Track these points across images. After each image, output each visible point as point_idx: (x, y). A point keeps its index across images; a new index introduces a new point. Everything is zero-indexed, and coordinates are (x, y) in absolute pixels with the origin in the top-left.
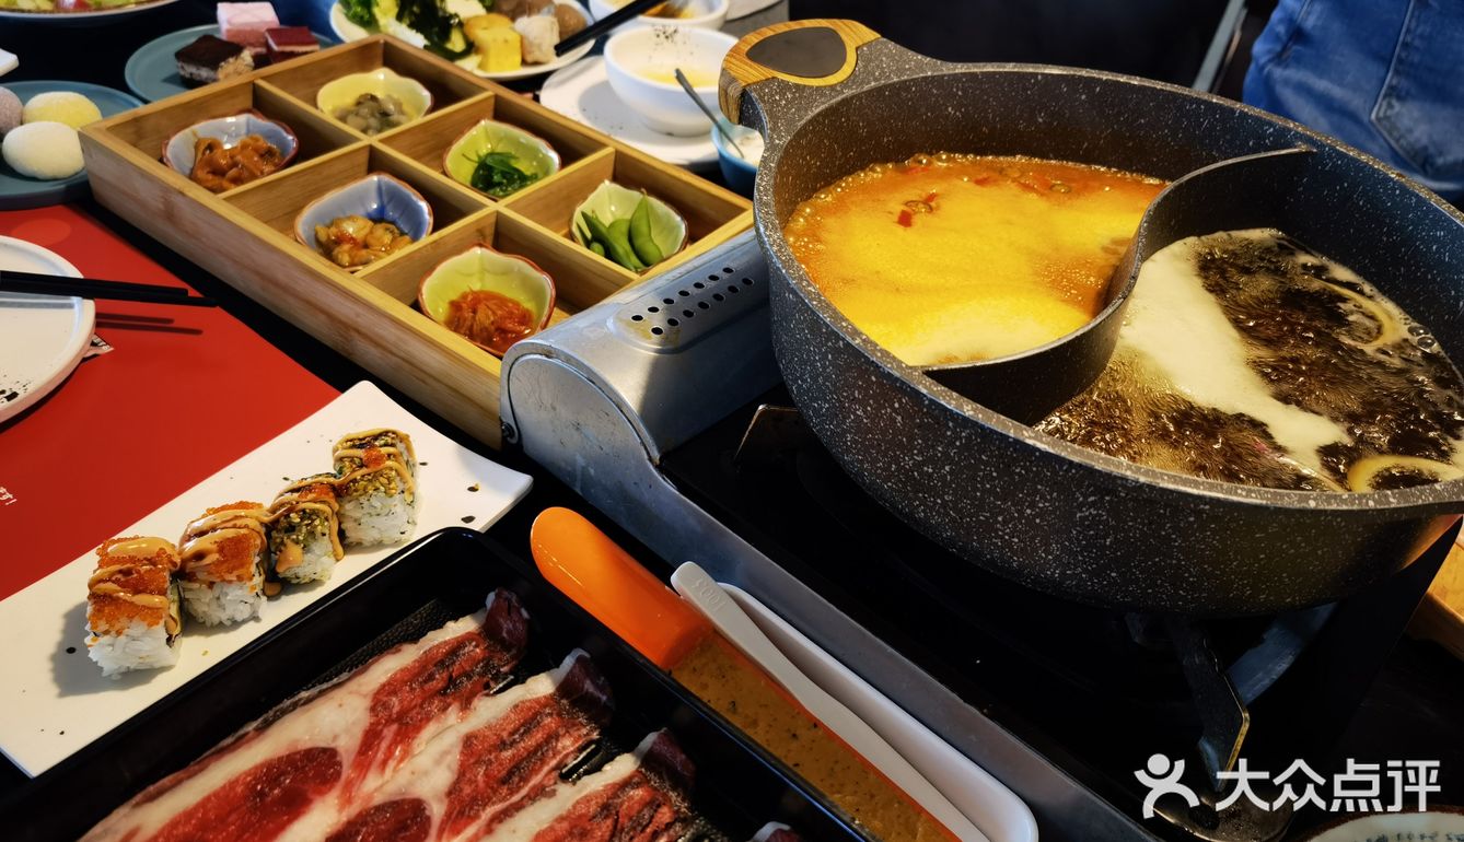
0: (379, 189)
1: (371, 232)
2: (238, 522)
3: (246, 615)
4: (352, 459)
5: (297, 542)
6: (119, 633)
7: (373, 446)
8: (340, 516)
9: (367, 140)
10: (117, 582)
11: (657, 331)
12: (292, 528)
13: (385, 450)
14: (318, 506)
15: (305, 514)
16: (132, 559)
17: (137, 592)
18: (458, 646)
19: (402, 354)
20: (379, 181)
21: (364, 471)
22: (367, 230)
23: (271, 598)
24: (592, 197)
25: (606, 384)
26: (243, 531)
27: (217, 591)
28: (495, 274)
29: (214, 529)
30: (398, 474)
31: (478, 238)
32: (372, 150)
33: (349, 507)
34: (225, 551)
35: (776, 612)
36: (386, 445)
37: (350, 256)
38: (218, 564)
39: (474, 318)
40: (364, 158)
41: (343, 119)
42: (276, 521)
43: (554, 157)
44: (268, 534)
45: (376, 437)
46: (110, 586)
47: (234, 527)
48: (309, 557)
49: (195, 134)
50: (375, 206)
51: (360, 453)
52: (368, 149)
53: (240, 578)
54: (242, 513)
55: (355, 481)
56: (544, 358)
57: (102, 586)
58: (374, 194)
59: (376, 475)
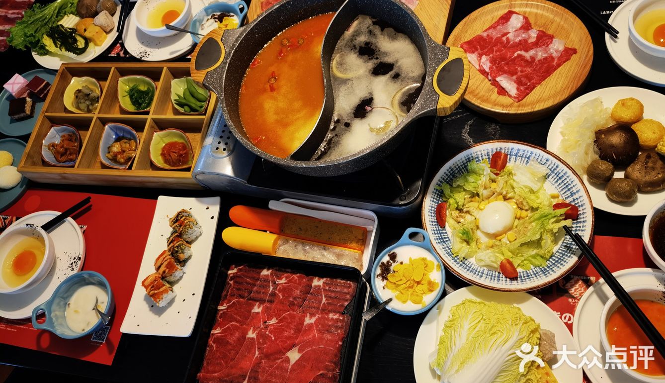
0: (111, 129)
2: (166, 259)
3: (182, 274)
4: (177, 226)
5: (181, 253)
6: (162, 299)
7: (179, 220)
8: (184, 240)
9: (95, 116)
10: (153, 290)
11: (224, 150)
12: (177, 252)
13: (182, 219)
14: (179, 243)
15: (178, 247)
16: (152, 283)
17: (159, 289)
20: (109, 127)
21: (182, 227)
22: (120, 146)
23: (183, 266)
25: (223, 174)
26: (169, 260)
27: (173, 275)
29: (162, 264)
30: (190, 222)
31: (153, 129)
32: (99, 118)
33: (185, 237)
34: (168, 267)
36: (181, 217)
37: (122, 158)
38: (169, 271)
39: (171, 158)
40: (100, 122)
42: (172, 252)
44: (173, 256)
45: (178, 216)
46: (152, 292)
47: (166, 261)
48: (185, 254)
49: (45, 146)
50: (115, 136)
51: (177, 224)
53: (176, 270)
54: (164, 256)
55: (181, 231)
56: (203, 174)
57: (151, 293)
58: (111, 132)
59: (185, 226)
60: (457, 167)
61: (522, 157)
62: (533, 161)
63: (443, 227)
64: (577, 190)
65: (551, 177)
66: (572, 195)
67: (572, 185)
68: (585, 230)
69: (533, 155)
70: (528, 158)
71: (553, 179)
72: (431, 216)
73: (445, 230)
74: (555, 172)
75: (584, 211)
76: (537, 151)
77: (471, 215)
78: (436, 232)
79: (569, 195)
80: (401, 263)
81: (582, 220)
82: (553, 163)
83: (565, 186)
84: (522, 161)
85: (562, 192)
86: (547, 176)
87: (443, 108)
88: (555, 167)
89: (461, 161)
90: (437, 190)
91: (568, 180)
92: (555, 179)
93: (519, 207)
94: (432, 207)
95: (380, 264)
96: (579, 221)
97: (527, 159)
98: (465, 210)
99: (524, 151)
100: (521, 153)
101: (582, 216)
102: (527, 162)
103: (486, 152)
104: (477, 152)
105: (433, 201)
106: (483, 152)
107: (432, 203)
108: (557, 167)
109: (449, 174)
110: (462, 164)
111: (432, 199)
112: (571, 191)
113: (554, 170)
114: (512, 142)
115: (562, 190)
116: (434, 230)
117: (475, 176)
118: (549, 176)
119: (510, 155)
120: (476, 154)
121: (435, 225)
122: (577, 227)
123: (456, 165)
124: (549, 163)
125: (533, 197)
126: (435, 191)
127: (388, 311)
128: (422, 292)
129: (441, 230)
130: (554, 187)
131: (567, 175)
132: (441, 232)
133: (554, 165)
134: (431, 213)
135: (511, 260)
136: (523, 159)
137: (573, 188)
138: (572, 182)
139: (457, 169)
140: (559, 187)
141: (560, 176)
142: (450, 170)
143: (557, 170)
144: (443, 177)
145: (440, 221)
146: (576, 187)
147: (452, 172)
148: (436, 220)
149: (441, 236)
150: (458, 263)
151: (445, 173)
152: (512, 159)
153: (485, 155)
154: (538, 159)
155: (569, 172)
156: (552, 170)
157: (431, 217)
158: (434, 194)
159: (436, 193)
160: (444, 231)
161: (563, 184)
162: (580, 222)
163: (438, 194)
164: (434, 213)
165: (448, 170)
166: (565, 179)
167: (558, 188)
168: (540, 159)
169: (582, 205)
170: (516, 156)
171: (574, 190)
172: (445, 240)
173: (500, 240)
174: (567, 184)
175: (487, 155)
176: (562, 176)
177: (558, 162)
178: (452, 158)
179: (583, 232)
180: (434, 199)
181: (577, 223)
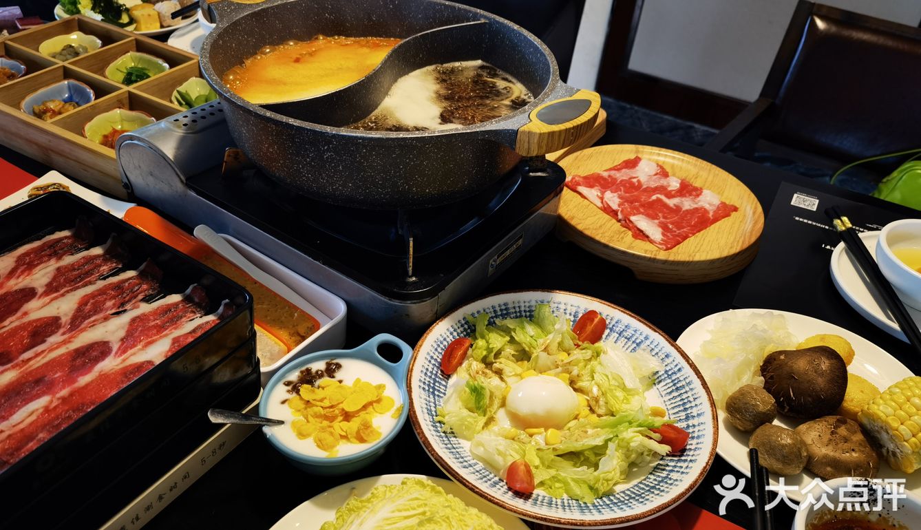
0: (69, 87)
1: (63, 107)
4: (35, 195)
7: (47, 189)
9: (61, 64)
11: (185, 124)
18: (60, 240)
19: (74, 158)
20: (68, 83)
22: (61, 106)
24: (185, 84)
25: (158, 149)
28: (129, 121)
31: (120, 104)
32: (64, 67)
35: (244, 243)
36: (54, 189)
40: (61, 72)
41: (54, 57)
43: (166, 65)
50: (67, 95)
51: (40, 192)
52: (62, 68)
56: (130, 142)
58: (66, 89)
60: (518, 310)
61: (628, 339)
62: (644, 350)
63: (447, 376)
64: (699, 412)
65: (663, 384)
66: (687, 418)
67: (693, 404)
68: (687, 473)
69: (648, 342)
70: (638, 345)
71: (666, 387)
72: (436, 350)
73: (447, 383)
74: (673, 378)
75: (699, 446)
76: (658, 338)
77: (502, 379)
78: (429, 374)
79: (682, 418)
80: (340, 382)
81: (689, 458)
82: (675, 363)
83: (681, 403)
84: (627, 346)
85: (671, 412)
86: (658, 380)
87: (529, 132)
88: (676, 369)
89: (527, 304)
90: (467, 323)
91: (689, 394)
92: (669, 388)
93: (590, 406)
94: (445, 339)
95: (304, 368)
96: (683, 458)
97: (635, 345)
98: (496, 365)
99: (635, 331)
100: (628, 333)
101: (691, 453)
102: (634, 349)
103: (574, 310)
104: (560, 303)
105: (451, 334)
106: (569, 308)
107: (448, 334)
108: (679, 370)
109: (499, 313)
110: (527, 309)
111: (452, 330)
112: (689, 412)
113: (672, 373)
114: (622, 311)
115: (673, 408)
116: (427, 369)
117: (539, 331)
118: (660, 382)
119: (611, 330)
120: (556, 305)
121: (433, 365)
122: (675, 466)
123: (517, 305)
124: (668, 361)
125: (620, 394)
126: (463, 322)
127: (263, 435)
128: (343, 434)
129: (440, 378)
130: (662, 400)
131: (691, 387)
132: (437, 379)
133: (676, 365)
134: (439, 346)
135: (534, 470)
136: (630, 343)
137: (694, 409)
138: (695, 399)
139: (516, 312)
140: (670, 402)
141: (678, 385)
142: (503, 307)
143: (678, 375)
144: (488, 311)
145: (447, 366)
146: (699, 407)
147: (505, 312)
148: (439, 360)
149: (434, 384)
150: (438, 431)
151: (493, 307)
152: (612, 337)
153: (570, 314)
154: (653, 349)
155: (697, 383)
156: (670, 373)
157: (433, 350)
158: (459, 325)
159: (462, 326)
160: (444, 383)
161: (679, 399)
162: (685, 461)
163: (465, 330)
164: (442, 349)
165: (500, 306)
166: (686, 392)
167: (668, 403)
168: (656, 350)
169: (698, 437)
170: (620, 335)
171: (695, 412)
172: (436, 393)
173: (531, 436)
174: (686, 401)
175: (574, 316)
176: (683, 387)
177: (683, 363)
178: (516, 292)
179: (684, 475)
180: (455, 330)
181: (679, 461)
